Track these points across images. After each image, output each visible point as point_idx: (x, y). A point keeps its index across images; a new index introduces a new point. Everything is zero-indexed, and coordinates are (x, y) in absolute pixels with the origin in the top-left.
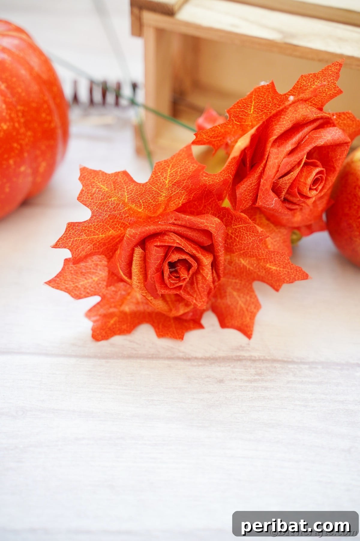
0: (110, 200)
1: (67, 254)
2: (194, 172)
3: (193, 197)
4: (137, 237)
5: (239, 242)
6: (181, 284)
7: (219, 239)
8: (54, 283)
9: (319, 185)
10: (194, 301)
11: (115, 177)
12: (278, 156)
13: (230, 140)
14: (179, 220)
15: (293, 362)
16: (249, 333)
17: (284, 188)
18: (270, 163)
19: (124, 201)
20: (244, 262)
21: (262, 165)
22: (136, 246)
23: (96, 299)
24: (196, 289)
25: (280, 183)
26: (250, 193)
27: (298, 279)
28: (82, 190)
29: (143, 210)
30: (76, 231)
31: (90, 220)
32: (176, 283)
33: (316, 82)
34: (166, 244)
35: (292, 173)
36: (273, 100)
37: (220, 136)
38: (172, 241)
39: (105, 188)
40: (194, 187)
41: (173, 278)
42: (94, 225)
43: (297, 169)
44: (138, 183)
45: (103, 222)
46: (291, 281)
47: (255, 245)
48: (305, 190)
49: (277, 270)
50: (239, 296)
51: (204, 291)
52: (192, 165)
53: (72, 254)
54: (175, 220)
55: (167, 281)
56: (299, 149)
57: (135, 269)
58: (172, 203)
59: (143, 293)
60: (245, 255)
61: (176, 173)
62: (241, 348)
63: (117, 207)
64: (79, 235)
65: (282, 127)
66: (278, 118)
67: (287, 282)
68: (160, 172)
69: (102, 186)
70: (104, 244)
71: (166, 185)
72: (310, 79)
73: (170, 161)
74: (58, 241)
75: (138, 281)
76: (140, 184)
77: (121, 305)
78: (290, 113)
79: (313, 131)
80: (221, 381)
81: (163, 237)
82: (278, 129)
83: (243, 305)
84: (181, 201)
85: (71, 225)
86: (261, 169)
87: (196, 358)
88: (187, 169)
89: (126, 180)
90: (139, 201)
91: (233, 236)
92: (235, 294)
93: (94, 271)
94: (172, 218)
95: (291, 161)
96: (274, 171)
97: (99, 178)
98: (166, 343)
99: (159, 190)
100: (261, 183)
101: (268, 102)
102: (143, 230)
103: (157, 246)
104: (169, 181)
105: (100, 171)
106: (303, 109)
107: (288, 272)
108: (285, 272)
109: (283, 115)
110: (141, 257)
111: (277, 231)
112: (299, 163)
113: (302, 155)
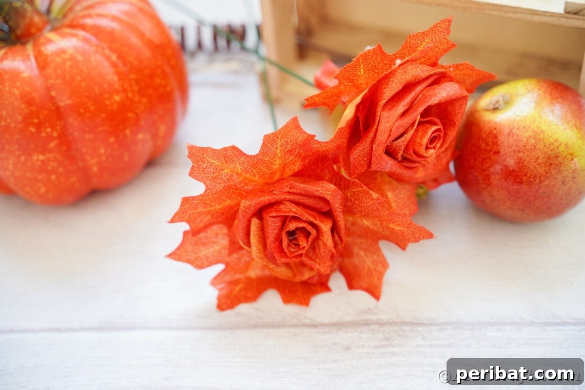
0: (223, 172)
1: (185, 226)
2: (304, 141)
3: (308, 163)
4: (252, 208)
5: (358, 205)
6: (300, 252)
7: (337, 205)
8: (175, 255)
9: (437, 143)
10: (317, 266)
11: (224, 151)
12: (389, 119)
13: (345, 99)
14: (294, 188)
15: (422, 324)
16: (377, 294)
17: (399, 150)
18: (382, 128)
19: (238, 172)
20: (366, 223)
21: (374, 130)
22: (252, 217)
23: (220, 267)
24: (318, 254)
25: (395, 146)
26: (364, 158)
27: (424, 238)
28: (193, 166)
29: (258, 179)
30: (191, 205)
31: (204, 193)
32: (296, 251)
33: (426, 39)
34: (282, 214)
35: (406, 135)
36: (382, 61)
37: (334, 96)
38: (288, 210)
39: (215, 162)
40: (307, 154)
41: (293, 246)
42: (209, 198)
43: (411, 131)
44: (248, 156)
45: (218, 194)
46: (417, 240)
47: (375, 208)
48: (421, 150)
49: (400, 230)
50: (366, 256)
51: (326, 256)
52: (301, 135)
53: (191, 226)
54: (290, 188)
55: (286, 251)
56: (412, 110)
57: (254, 239)
58: (288, 169)
59: (263, 262)
60: (367, 216)
61: (287, 142)
62: (368, 311)
63: (231, 178)
64: (195, 208)
65: (392, 91)
66: (387, 80)
67: (412, 242)
68: (269, 143)
69: (212, 161)
70: (223, 214)
71: (278, 155)
72: (419, 38)
73: (278, 133)
74: (174, 216)
75: (257, 251)
76: (251, 156)
77: (246, 271)
78: (399, 76)
79: (427, 88)
80: (348, 348)
81: (279, 206)
82: (387, 93)
83: (371, 265)
84: (297, 167)
85: (186, 200)
86: (373, 134)
87: (323, 325)
88: (297, 139)
89: (236, 153)
90: (252, 171)
91: (353, 199)
92: (362, 253)
93: (215, 240)
94: (287, 186)
95: (404, 123)
96: (386, 135)
97: (208, 154)
98: (293, 310)
99: (272, 160)
100: (374, 148)
101: (378, 63)
102: (258, 201)
103: (272, 217)
104: (281, 151)
105: (209, 147)
106: (412, 69)
107: (413, 232)
108: (409, 232)
109: (392, 78)
110: (258, 228)
111: (400, 187)
112: (413, 124)
113: (416, 116)
